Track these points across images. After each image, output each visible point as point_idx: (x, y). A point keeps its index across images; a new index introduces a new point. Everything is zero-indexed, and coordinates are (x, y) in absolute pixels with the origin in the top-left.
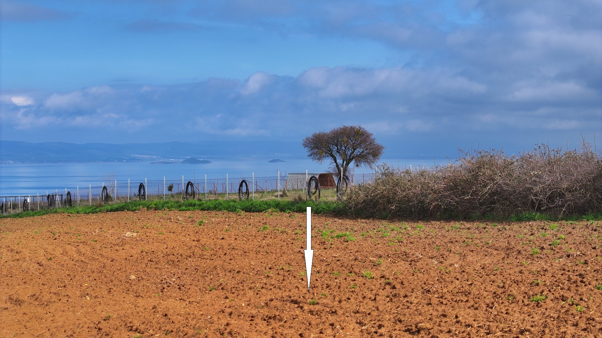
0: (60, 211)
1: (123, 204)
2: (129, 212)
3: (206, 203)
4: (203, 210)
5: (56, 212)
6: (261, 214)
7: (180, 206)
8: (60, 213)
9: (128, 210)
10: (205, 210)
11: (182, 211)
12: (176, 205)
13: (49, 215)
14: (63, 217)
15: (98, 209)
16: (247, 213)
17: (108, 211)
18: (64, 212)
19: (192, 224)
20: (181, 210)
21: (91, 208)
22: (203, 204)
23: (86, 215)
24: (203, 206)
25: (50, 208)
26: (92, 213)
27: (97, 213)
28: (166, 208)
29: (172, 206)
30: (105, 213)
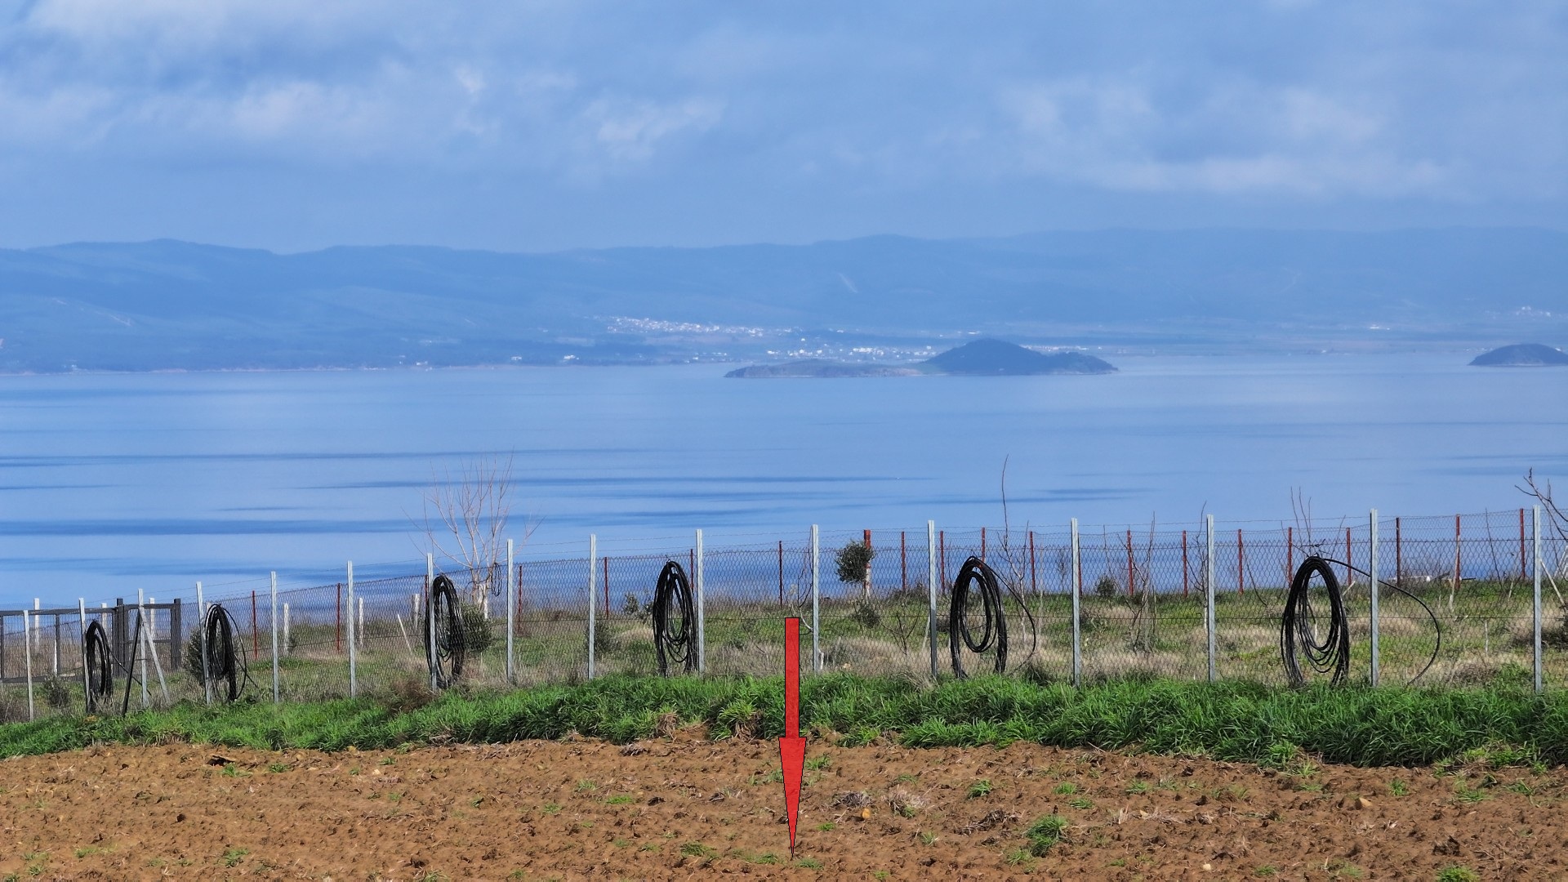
0: (164, 725)
1: (556, 696)
2: (592, 748)
3: (1079, 699)
4: (1056, 740)
5: (136, 732)
6: (1427, 776)
7: (913, 716)
8: (164, 743)
9: (587, 732)
10: (1071, 745)
11: (927, 746)
12: (887, 706)
13: (96, 753)
14: (181, 768)
15: (399, 725)
16: (1338, 771)
17: (459, 735)
18: (187, 736)
19: (991, 841)
20: (917, 743)
21: (354, 711)
22: (1058, 702)
23: (325, 757)
24: (1057, 715)
25: (100, 704)
26: (364, 745)
27: (391, 743)
28: (824, 727)
29: (861, 714)
30: (444, 750)
